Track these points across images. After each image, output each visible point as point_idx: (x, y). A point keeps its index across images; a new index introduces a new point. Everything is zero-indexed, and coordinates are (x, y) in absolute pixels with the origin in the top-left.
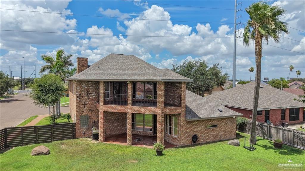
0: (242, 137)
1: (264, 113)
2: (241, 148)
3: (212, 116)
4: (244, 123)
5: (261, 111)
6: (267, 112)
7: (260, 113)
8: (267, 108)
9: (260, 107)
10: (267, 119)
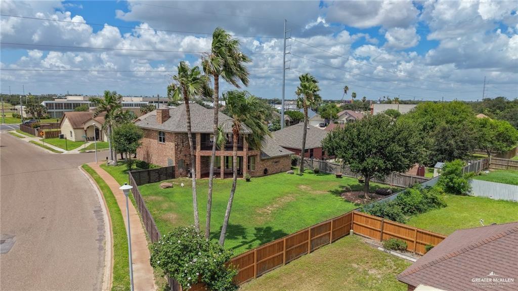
0: (295, 169)
1: (309, 151)
2: (295, 175)
3: (276, 155)
4: (295, 159)
5: (307, 150)
6: (312, 150)
7: (306, 151)
8: (312, 147)
9: (307, 147)
10: (311, 156)
